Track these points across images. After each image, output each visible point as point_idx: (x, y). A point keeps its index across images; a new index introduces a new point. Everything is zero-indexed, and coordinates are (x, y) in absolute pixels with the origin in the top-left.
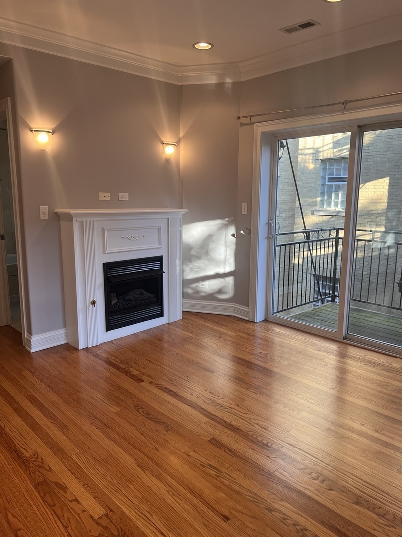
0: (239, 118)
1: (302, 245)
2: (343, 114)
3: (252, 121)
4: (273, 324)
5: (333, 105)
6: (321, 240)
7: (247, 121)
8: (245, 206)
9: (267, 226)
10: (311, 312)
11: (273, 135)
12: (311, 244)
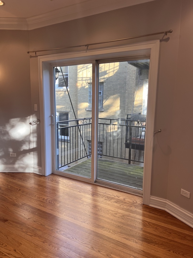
0: (28, 53)
1: (74, 128)
2: (86, 52)
3: (37, 55)
4: (56, 176)
5: (80, 46)
6: (85, 125)
7: (33, 54)
8: (36, 105)
9: (50, 118)
10: (81, 164)
11: (50, 64)
12: (79, 126)
